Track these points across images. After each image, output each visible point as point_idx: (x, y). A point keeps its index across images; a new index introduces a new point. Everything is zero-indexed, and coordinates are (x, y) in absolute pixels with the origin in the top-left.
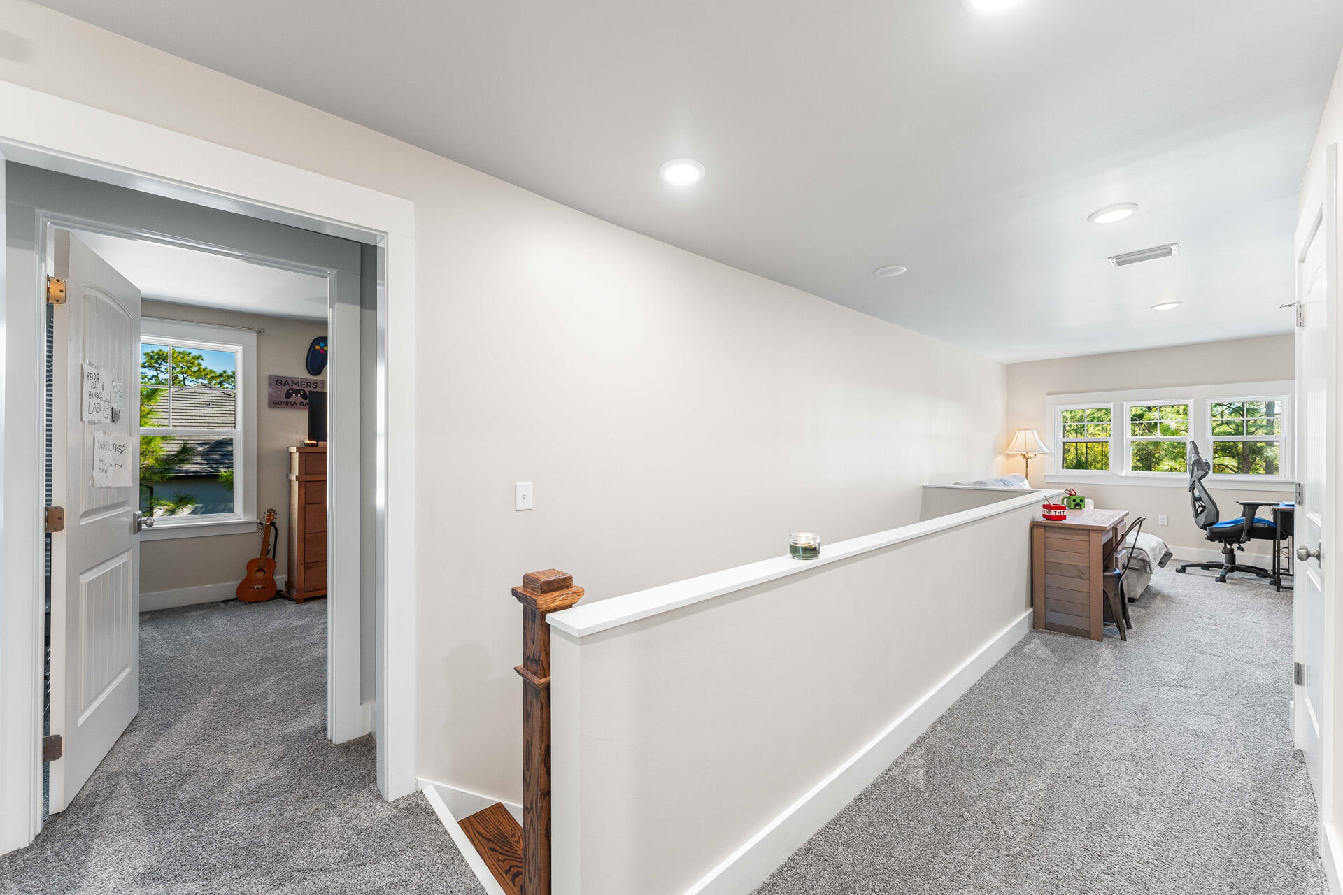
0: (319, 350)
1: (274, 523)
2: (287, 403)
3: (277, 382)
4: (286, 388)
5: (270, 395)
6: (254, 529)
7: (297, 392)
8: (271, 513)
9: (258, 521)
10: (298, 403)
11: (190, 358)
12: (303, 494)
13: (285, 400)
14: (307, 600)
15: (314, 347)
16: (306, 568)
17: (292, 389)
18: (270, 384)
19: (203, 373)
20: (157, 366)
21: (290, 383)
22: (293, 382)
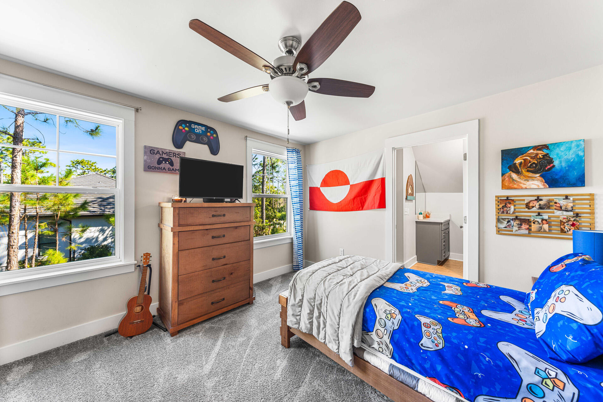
0: (182, 130)
1: (150, 265)
2: (159, 168)
3: (151, 151)
4: (157, 156)
5: (145, 161)
6: (132, 269)
7: (166, 160)
8: (147, 256)
9: (136, 262)
10: (167, 168)
11: (91, 163)
12: (176, 243)
13: (157, 166)
14: (179, 332)
15: (178, 127)
16: (179, 305)
17: (163, 158)
18: (145, 153)
19: (97, 170)
20: (76, 166)
21: (161, 153)
22: (163, 152)
